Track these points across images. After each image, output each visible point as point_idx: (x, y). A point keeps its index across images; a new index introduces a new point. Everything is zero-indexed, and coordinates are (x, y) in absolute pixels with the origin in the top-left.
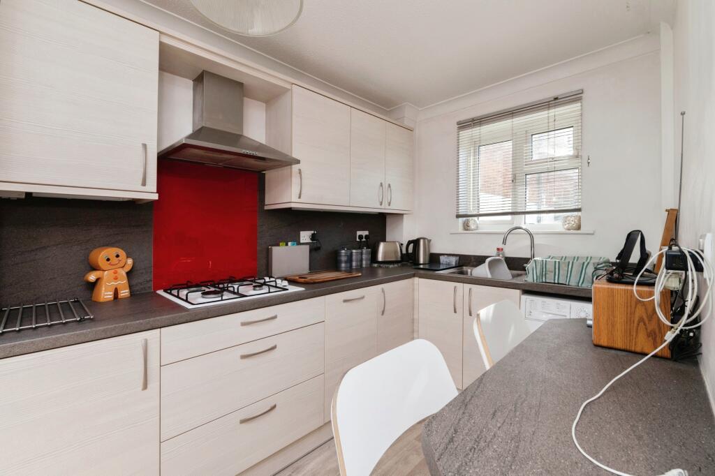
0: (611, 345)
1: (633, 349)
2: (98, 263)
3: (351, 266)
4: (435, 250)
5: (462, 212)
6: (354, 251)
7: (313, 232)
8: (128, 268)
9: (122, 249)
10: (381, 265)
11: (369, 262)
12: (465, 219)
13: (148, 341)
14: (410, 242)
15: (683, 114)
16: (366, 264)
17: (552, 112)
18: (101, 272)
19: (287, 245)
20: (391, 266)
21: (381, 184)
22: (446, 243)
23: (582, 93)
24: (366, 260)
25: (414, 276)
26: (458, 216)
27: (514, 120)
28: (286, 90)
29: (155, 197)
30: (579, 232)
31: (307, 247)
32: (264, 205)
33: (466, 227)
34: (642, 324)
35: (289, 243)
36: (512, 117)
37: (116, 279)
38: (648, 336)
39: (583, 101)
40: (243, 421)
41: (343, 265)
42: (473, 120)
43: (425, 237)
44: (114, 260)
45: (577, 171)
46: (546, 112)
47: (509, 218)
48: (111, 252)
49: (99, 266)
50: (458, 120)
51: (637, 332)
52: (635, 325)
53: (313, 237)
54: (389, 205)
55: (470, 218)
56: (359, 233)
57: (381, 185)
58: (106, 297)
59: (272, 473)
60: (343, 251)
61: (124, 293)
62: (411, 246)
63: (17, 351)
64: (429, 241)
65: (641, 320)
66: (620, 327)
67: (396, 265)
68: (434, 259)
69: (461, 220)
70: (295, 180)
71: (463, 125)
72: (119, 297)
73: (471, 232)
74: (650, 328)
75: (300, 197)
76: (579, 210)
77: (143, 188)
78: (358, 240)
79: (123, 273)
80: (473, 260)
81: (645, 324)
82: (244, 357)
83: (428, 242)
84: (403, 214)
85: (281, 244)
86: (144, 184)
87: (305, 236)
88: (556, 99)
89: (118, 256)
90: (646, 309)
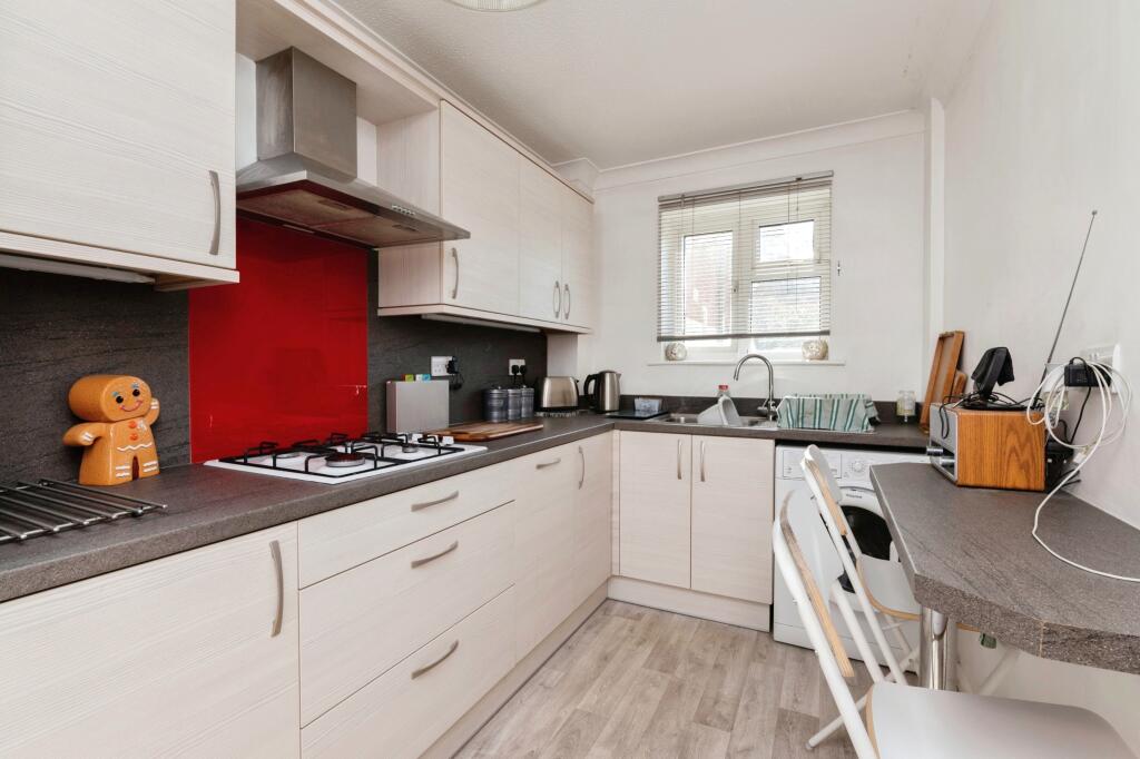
0: (978, 483)
1: (1004, 485)
2: (99, 406)
3: (507, 415)
4: (627, 390)
5: (664, 333)
6: (510, 391)
7: (450, 359)
8: (153, 418)
9: (144, 379)
10: (552, 414)
11: (531, 409)
12: (667, 343)
13: (281, 546)
14: (590, 378)
15: (1094, 213)
16: (527, 413)
17: (794, 197)
18: (104, 425)
19: (415, 379)
20: (568, 415)
21: (557, 283)
22: (642, 379)
23: (832, 176)
24: (527, 405)
25: (613, 427)
26: (660, 339)
27: (742, 203)
28: (430, 108)
29: (234, 277)
30: (823, 362)
31: (446, 384)
32: (376, 307)
33: (669, 355)
34: (1014, 455)
35: (418, 376)
36: (740, 199)
37: (134, 438)
38: (1021, 467)
39: (833, 187)
40: (416, 675)
41: (495, 414)
42: (683, 197)
43: (613, 369)
44: (130, 401)
45: (818, 280)
46: (786, 196)
47: (728, 342)
48: (125, 384)
49: (102, 413)
50: (659, 195)
51: (1008, 465)
52: (1007, 455)
53: (450, 368)
54: (567, 318)
55: (677, 342)
56: (513, 362)
57: (557, 285)
58: (119, 475)
59: (450, 755)
60: (495, 391)
61: (150, 467)
62: (593, 383)
63: (55, 576)
64: (619, 376)
65: (1013, 450)
66: (989, 460)
67: (574, 414)
68: (626, 403)
69: (664, 344)
70: (448, 266)
71: (667, 204)
72: (141, 475)
73: (677, 362)
74: (1023, 459)
75: (454, 297)
76: (826, 333)
77: (212, 259)
78: (511, 374)
79: (143, 426)
80: (683, 403)
81: (1017, 455)
82: (417, 564)
83: (616, 376)
84: (576, 333)
85: (407, 377)
86: (215, 251)
87: (439, 364)
88: (799, 179)
89: (136, 393)
90: (1019, 438)
